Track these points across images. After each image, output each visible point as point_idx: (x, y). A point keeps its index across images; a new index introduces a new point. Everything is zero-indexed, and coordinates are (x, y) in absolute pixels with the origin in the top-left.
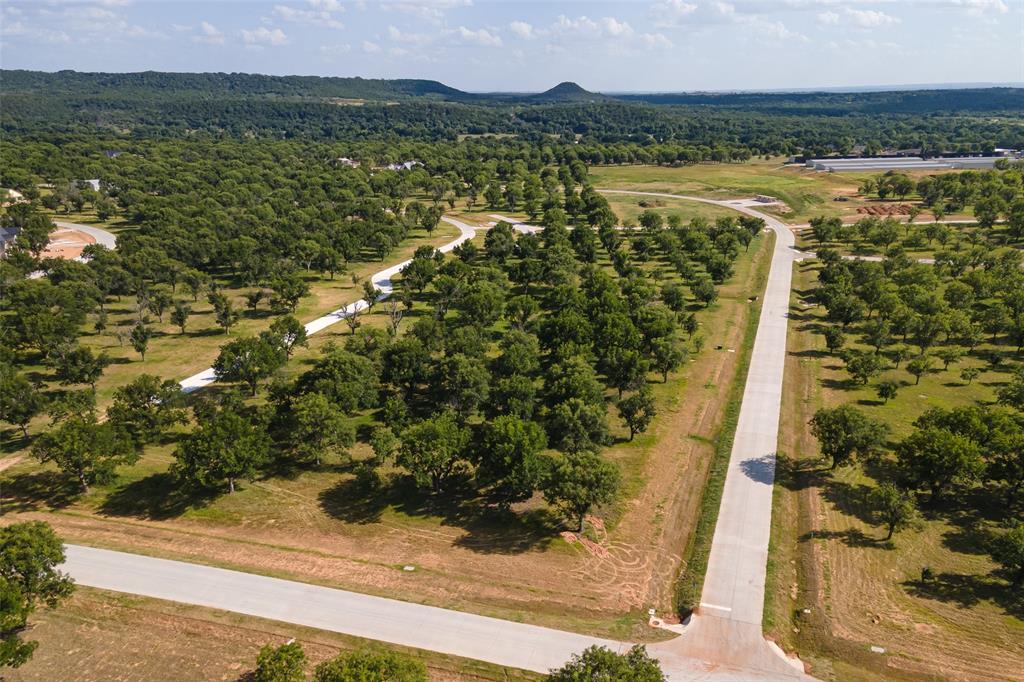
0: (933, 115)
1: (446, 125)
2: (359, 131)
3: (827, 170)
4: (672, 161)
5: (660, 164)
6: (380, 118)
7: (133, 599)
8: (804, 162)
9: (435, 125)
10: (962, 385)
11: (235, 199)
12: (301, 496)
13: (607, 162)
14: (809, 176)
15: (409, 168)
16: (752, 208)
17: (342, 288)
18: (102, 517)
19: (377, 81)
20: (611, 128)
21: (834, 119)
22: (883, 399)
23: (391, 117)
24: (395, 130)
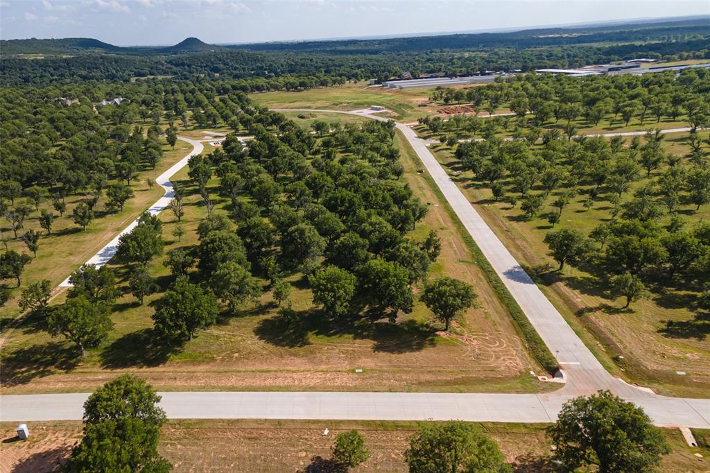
0: (430, 52)
1: (117, 71)
2: (51, 78)
3: (398, 87)
4: (296, 88)
5: (288, 90)
6: (64, 67)
7: (189, 422)
8: (380, 84)
9: (108, 72)
10: (584, 211)
11: (8, 133)
12: (242, 334)
13: (252, 91)
14: (388, 92)
15: (118, 103)
16: (372, 114)
17: (141, 191)
18: (109, 370)
19: (49, 40)
20: (236, 68)
21: (374, 57)
22: (552, 224)
23: (73, 66)
24: (79, 75)
